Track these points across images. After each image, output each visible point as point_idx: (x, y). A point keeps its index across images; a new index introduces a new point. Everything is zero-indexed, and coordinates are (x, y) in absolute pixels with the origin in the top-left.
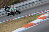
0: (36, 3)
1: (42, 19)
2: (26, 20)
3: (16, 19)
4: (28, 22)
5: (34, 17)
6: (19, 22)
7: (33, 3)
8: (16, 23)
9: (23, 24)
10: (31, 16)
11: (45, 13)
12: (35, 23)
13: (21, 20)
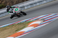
0: (26, 8)
1: (33, 27)
2: (14, 28)
3: (2, 27)
4: (16, 31)
5: (24, 24)
6: (6, 30)
7: (23, 8)
8: (2, 32)
9: (10, 33)
10: (21, 24)
11: (37, 19)
12: (25, 32)
13: (8, 27)
